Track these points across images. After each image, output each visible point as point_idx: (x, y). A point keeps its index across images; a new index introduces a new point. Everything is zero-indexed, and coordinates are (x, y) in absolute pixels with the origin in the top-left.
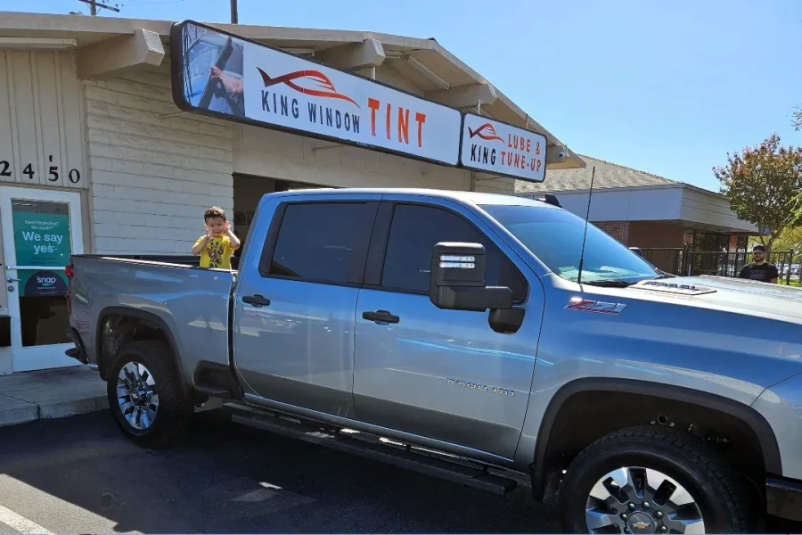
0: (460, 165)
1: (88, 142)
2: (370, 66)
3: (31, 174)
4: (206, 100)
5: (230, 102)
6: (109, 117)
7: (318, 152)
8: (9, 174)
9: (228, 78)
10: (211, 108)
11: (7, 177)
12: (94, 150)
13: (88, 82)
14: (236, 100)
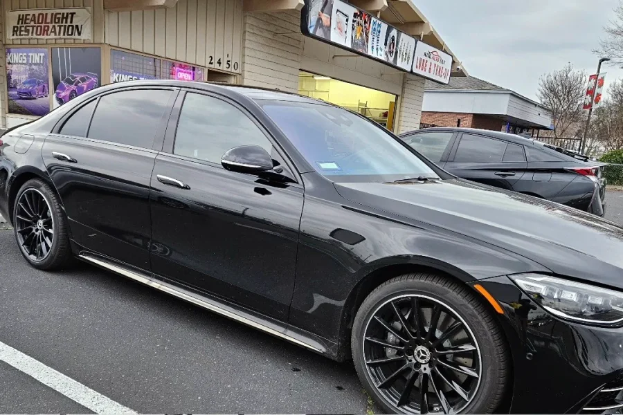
0: (412, 72)
1: (244, 47)
2: (378, 11)
3: (220, 63)
4: (315, 30)
5: (324, 31)
6: (253, 33)
7: (335, 58)
8: (212, 63)
9: (325, 17)
10: (317, 34)
11: (211, 66)
12: (247, 52)
13: (247, 14)
14: (326, 30)
